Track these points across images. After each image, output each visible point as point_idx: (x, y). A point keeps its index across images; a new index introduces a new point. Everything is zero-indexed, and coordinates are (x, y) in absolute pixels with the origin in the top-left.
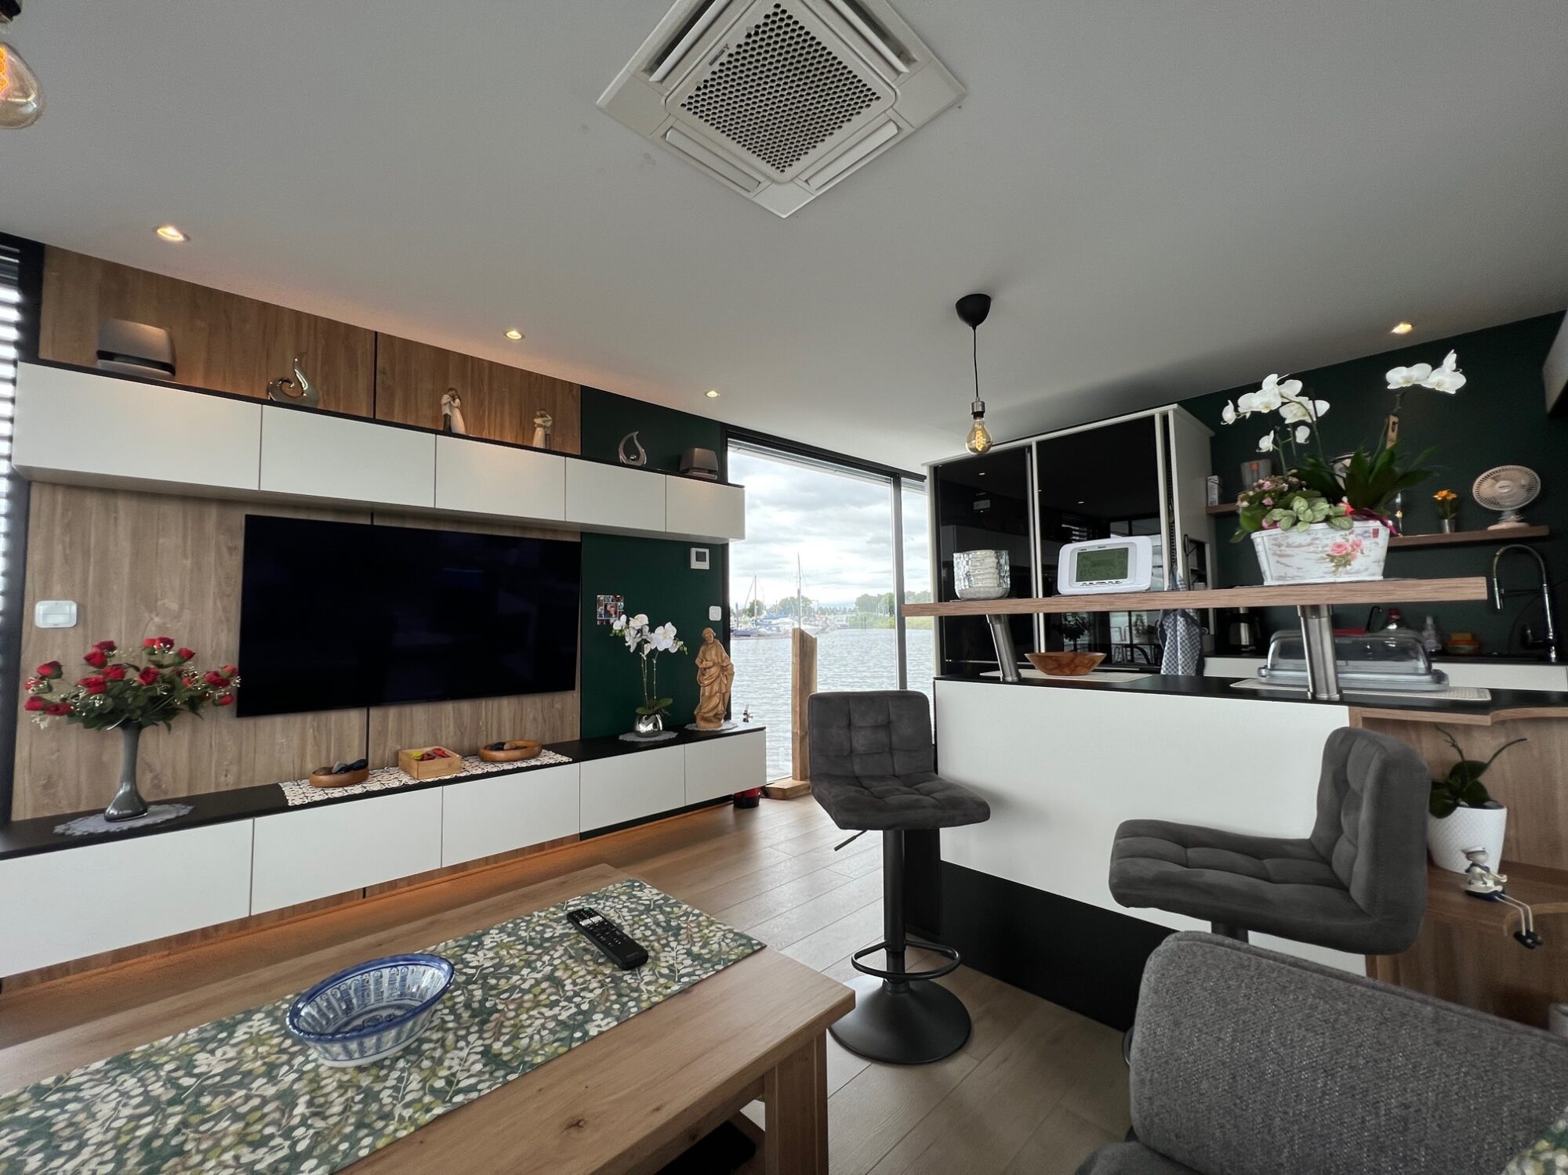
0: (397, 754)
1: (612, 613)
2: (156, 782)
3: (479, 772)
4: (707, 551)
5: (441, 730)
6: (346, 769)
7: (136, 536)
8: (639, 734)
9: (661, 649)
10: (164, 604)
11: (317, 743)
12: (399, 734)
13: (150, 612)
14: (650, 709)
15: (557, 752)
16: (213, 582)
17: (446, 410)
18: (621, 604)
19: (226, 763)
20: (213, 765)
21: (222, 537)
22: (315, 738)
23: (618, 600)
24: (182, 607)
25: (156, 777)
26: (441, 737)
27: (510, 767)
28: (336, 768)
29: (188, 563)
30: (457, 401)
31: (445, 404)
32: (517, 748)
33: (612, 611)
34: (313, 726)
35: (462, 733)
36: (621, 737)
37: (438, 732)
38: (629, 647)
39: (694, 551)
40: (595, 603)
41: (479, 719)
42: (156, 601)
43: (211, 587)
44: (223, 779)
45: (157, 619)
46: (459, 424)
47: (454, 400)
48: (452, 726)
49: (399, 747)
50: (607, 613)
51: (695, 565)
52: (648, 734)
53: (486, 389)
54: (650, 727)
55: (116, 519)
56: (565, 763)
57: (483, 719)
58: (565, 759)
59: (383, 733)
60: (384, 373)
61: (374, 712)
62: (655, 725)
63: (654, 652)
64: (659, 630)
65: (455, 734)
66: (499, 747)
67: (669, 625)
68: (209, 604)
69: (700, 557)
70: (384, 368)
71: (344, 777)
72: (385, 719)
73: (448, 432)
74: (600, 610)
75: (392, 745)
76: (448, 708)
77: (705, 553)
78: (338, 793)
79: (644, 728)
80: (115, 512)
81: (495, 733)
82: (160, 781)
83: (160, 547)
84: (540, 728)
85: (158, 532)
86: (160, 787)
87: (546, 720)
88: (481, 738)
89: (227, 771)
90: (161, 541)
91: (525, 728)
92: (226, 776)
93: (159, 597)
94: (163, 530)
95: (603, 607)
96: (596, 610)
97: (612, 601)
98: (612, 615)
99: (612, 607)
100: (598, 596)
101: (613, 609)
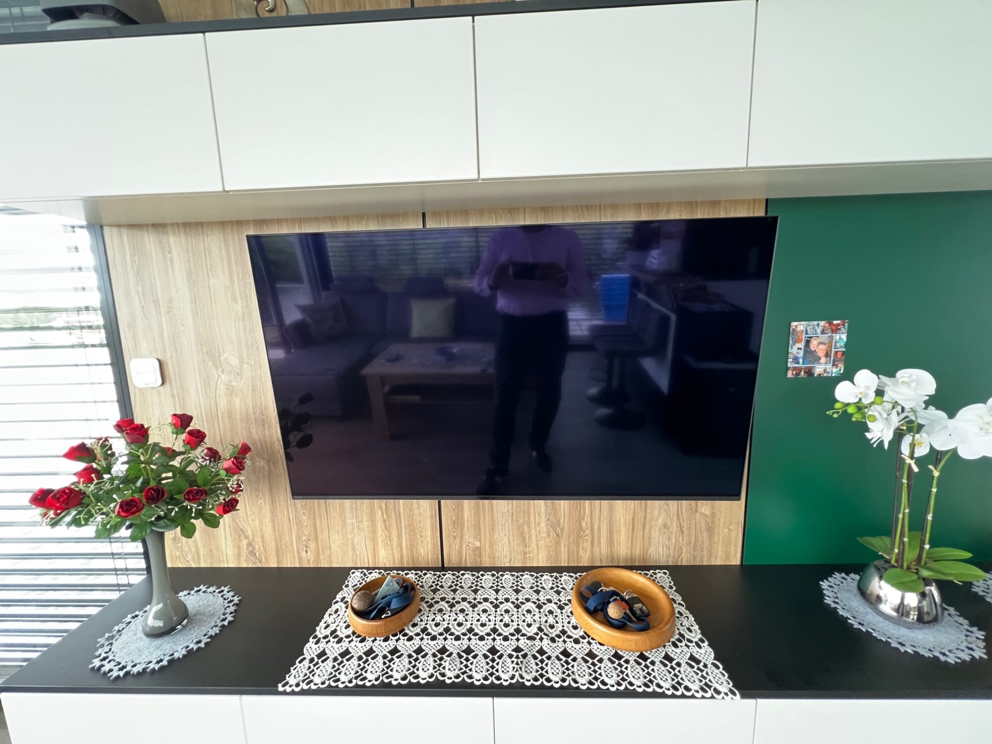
1: (821, 354)
2: (251, 549)
5: (529, 527)
7: (191, 278)
10: (227, 359)
11: (387, 527)
12: (477, 527)
13: (216, 367)
18: (842, 337)
19: (304, 538)
20: (294, 539)
22: (385, 521)
23: (836, 330)
24: (241, 361)
33: (821, 351)
36: (827, 589)
38: (873, 438)
40: (787, 335)
41: (581, 518)
49: (478, 544)
50: (809, 353)
59: (458, 523)
72: (460, 505)
74: (796, 350)
75: (470, 540)
81: (603, 540)
82: (254, 549)
83: (212, 291)
84: (674, 541)
85: (207, 272)
86: (255, 554)
87: (684, 529)
88: (585, 544)
89: (306, 547)
90: (211, 283)
91: (650, 538)
92: (307, 552)
93: (221, 350)
94: (211, 268)
95: (802, 345)
96: (790, 350)
97: (823, 332)
98: (820, 358)
99: (821, 343)
100: (794, 324)
101: (821, 347)
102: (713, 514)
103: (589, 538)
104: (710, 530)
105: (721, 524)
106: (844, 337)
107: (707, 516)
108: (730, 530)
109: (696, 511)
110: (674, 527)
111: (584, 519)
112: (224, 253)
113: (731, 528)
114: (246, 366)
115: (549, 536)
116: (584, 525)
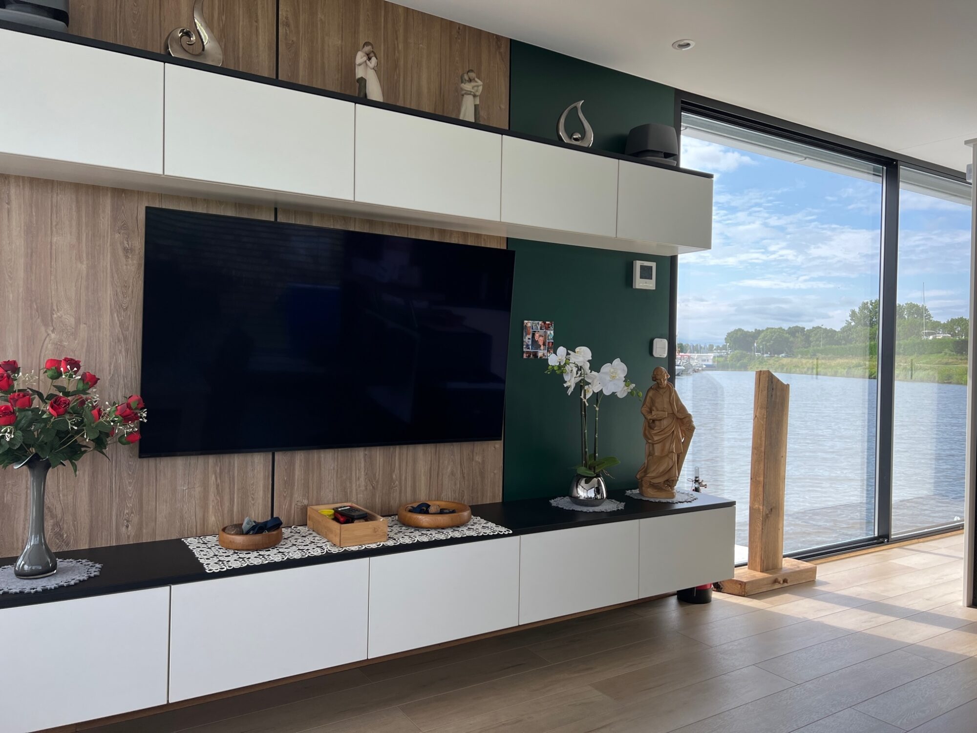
0: (304, 510)
1: (541, 343)
2: (57, 529)
3: (407, 541)
4: (653, 265)
5: (351, 483)
6: (258, 528)
7: (31, 232)
8: (577, 500)
9: (607, 392)
10: (61, 317)
11: (219, 492)
12: (306, 486)
13: (46, 325)
14: (590, 469)
15: (488, 519)
16: (109, 291)
17: (360, 73)
18: (551, 333)
19: (126, 511)
20: (114, 513)
21: (117, 235)
22: (218, 486)
23: (548, 328)
24: (78, 321)
25: (57, 524)
26: (351, 492)
27: (442, 537)
28: (245, 526)
29: (84, 267)
30: (374, 60)
31: (360, 65)
32: (442, 512)
33: (541, 341)
34: (215, 473)
35: (373, 487)
36: (554, 502)
37: (348, 484)
38: (568, 388)
39: (638, 264)
40: (523, 328)
41: (392, 471)
42: (52, 314)
43: (107, 296)
44: (124, 529)
45: (53, 336)
46: (374, 91)
47: (369, 59)
48: (362, 479)
49: (306, 502)
50: (534, 342)
51: (640, 283)
52: (587, 502)
53: (401, 46)
54: (591, 494)
55: (9, 211)
56: (504, 536)
57: (397, 471)
58: (503, 530)
59: (289, 483)
60: (287, 25)
61: (279, 456)
62: (598, 490)
63: (598, 396)
64: (606, 368)
65: (366, 487)
66: (423, 509)
67: (617, 362)
68: (106, 319)
69: (646, 273)
70: (287, 18)
71: (258, 538)
72: (291, 465)
73: (363, 99)
74: (527, 339)
75: (299, 498)
76: (359, 456)
77: (651, 268)
78: (254, 559)
79: (583, 492)
80: (8, 204)
81: (409, 490)
82: (61, 529)
83: (54, 247)
84: (458, 485)
85: (51, 228)
86: (62, 536)
87: (465, 475)
88: (395, 494)
89: (128, 521)
90: (55, 239)
91: (442, 485)
92: (127, 527)
93: (55, 308)
94: (56, 225)
95: (530, 336)
96: (524, 340)
97: (541, 329)
98: (540, 346)
99: (540, 336)
100: (526, 322)
101: (541, 338)
102: (483, 462)
103: (397, 488)
104: (482, 474)
105: (489, 470)
106: (552, 332)
107: (480, 463)
108: (495, 474)
109: (473, 459)
110: (458, 475)
111: (394, 471)
112: (74, 213)
113: (495, 472)
114: (82, 326)
115: (366, 489)
116: (394, 476)
